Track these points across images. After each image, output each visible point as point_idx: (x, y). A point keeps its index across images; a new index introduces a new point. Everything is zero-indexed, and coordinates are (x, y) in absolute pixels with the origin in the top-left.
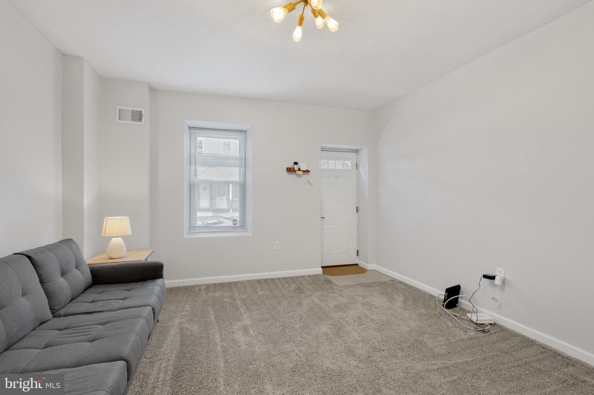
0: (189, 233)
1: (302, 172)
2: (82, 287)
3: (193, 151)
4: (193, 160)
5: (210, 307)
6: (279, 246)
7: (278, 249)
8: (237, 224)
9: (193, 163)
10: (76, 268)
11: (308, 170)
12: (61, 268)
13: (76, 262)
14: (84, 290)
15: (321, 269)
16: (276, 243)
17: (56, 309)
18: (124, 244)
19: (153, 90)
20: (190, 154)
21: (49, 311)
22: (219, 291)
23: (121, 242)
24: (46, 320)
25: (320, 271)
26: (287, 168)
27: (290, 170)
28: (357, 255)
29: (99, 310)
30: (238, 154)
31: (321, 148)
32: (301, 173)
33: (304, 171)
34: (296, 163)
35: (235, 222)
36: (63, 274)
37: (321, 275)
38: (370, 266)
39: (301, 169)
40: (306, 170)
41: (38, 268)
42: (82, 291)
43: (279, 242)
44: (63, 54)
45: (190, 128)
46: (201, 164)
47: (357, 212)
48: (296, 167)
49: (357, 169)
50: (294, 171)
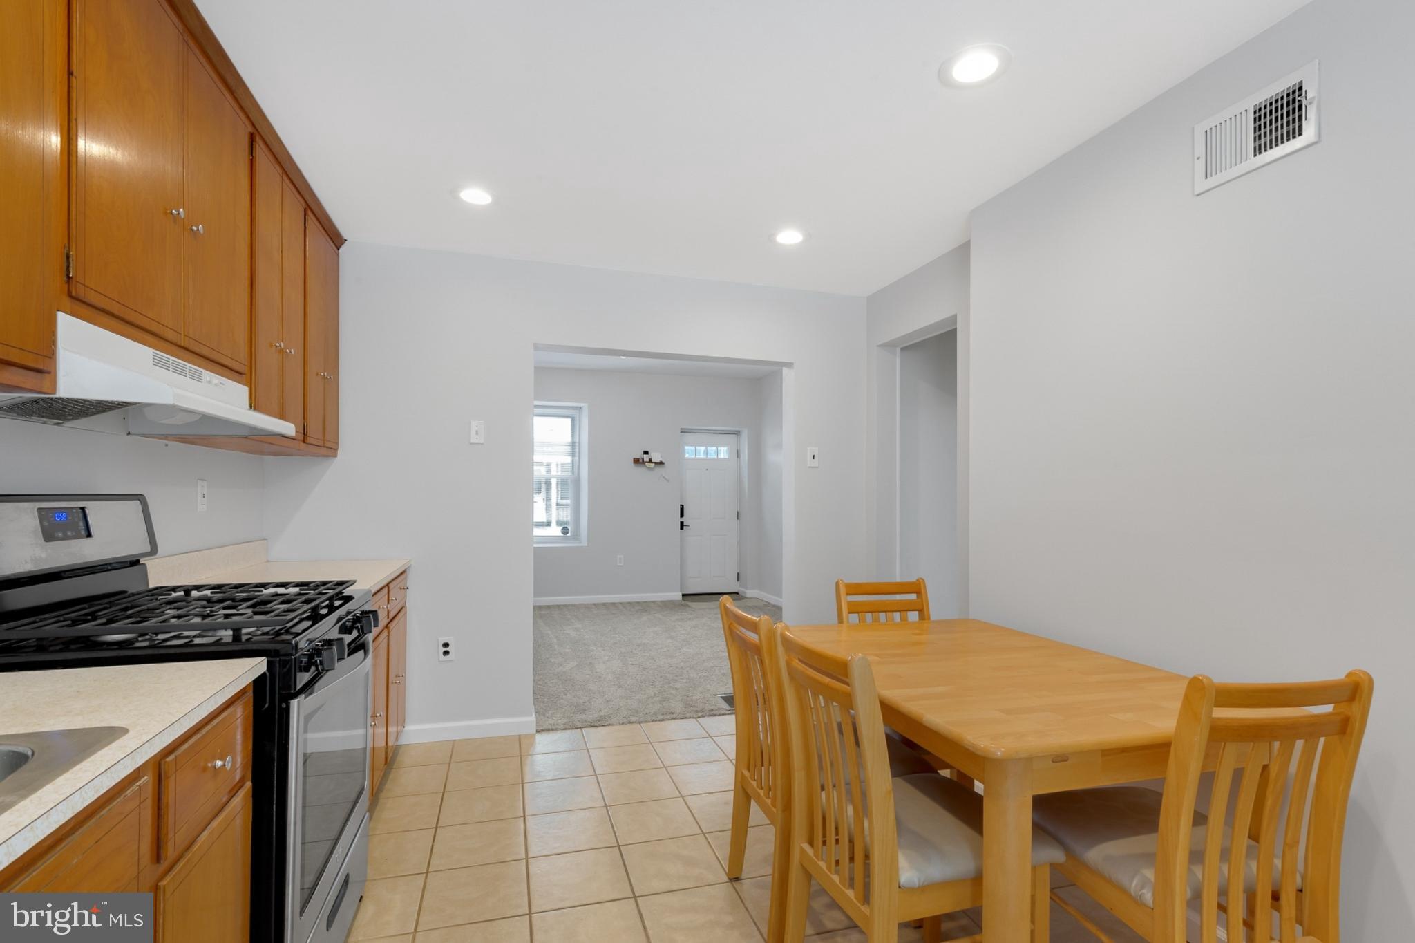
1: (653, 464)
6: (622, 561)
7: (622, 565)
8: (567, 533)
11: (661, 461)
15: (682, 597)
16: (619, 556)
26: (634, 459)
27: (638, 462)
28: (738, 580)
30: (570, 439)
31: (681, 429)
33: (655, 463)
34: (646, 453)
35: (565, 531)
38: (752, 594)
39: (653, 460)
40: (659, 461)
43: (622, 556)
47: (738, 518)
48: (646, 458)
49: (737, 457)
50: (643, 462)
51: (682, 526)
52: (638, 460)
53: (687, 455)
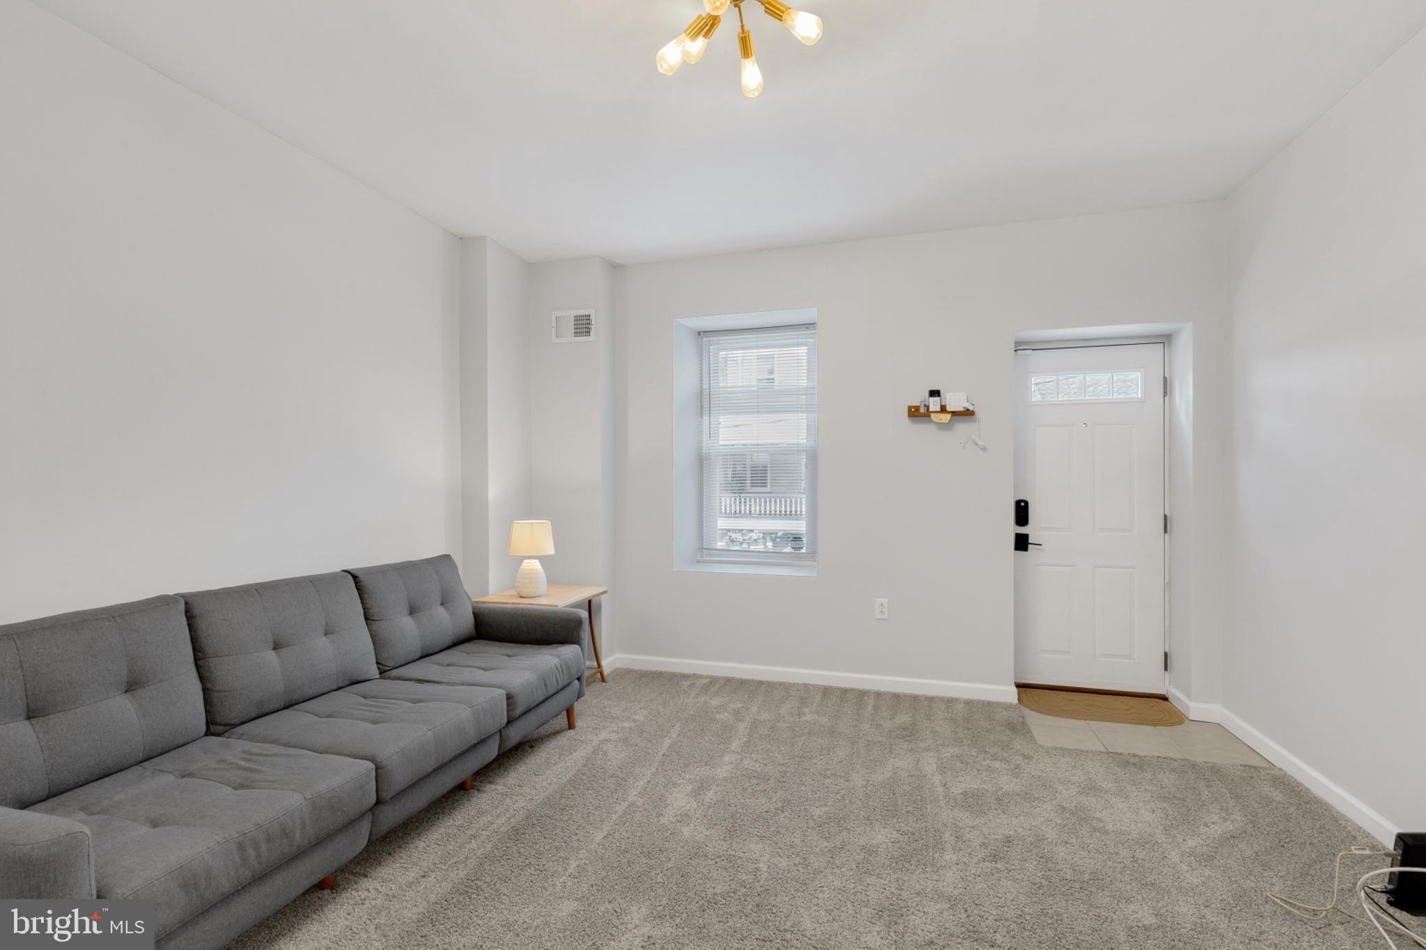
0: (698, 562)
1: (949, 416)
2: (448, 639)
3: (705, 386)
4: (706, 404)
5: (679, 724)
6: (885, 610)
7: (886, 616)
8: (802, 548)
9: (706, 411)
10: (442, 605)
11: (968, 410)
12: (409, 601)
13: (443, 594)
14: (451, 643)
15: (1015, 689)
16: (879, 601)
17: (387, 665)
18: (542, 570)
19: (616, 269)
20: (701, 391)
21: (375, 666)
22: (725, 695)
23: (535, 568)
24: (362, 678)
25: (1010, 694)
26: (910, 408)
27: (915, 413)
28: (1166, 669)
29: (436, 679)
30: (805, 381)
31: (1015, 343)
32: (946, 418)
33: (954, 413)
34: (935, 393)
35: (797, 544)
36: (412, 611)
37: (1007, 707)
38: (1196, 709)
39: (948, 409)
40: (962, 409)
41: (367, 596)
42: (446, 645)
43: (886, 600)
44: (461, 238)
45: (699, 333)
46: (723, 411)
47: (1165, 531)
48: (934, 404)
49: (1165, 394)
50: (928, 414)
51: (1022, 543)
52: (917, 408)
53: (1036, 397)
